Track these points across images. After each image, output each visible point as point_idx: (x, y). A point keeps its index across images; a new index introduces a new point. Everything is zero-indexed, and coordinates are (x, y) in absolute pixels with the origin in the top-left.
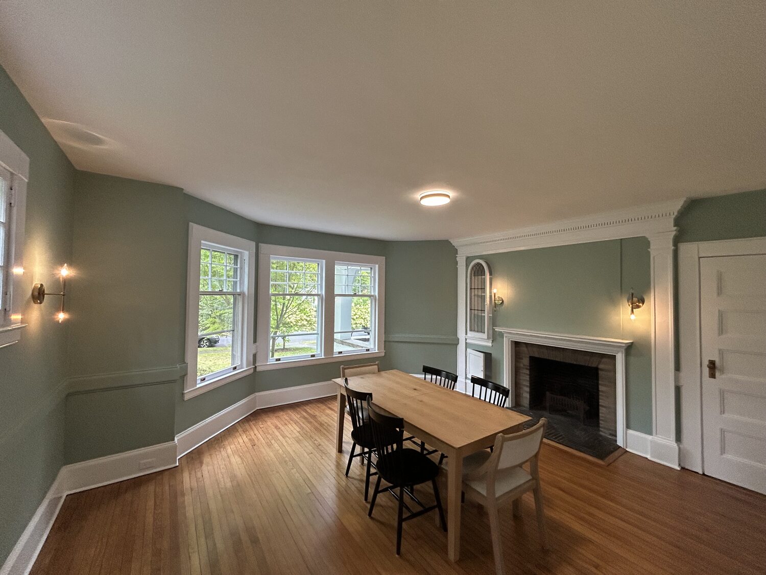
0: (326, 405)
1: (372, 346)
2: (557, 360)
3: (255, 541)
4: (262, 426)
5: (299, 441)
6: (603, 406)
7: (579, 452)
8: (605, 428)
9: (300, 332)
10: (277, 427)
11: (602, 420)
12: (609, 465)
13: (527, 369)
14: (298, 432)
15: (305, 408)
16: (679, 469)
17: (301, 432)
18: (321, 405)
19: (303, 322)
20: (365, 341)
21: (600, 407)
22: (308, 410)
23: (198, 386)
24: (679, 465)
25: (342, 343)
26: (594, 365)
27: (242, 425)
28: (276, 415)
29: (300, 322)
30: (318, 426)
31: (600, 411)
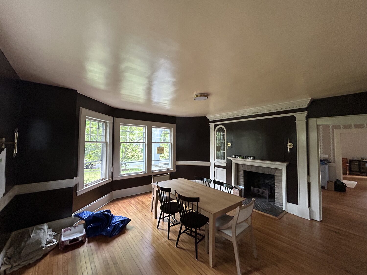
0: (148, 196)
1: (170, 167)
2: (256, 172)
3: (115, 264)
4: (117, 207)
5: (135, 214)
6: (277, 192)
7: (266, 214)
8: (277, 202)
9: (133, 161)
10: (124, 207)
11: (276, 199)
12: (280, 219)
13: (242, 176)
14: (135, 209)
15: (138, 198)
16: (310, 220)
17: (136, 210)
18: (146, 196)
19: (134, 156)
20: (166, 165)
21: (275, 193)
22: (139, 199)
23: (84, 188)
24: (310, 218)
25: (155, 166)
26: (273, 174)
27: (106, 207)
28: (123, 201)
29: (133, 156)
30: (145, 206)
31: (275, 195)
